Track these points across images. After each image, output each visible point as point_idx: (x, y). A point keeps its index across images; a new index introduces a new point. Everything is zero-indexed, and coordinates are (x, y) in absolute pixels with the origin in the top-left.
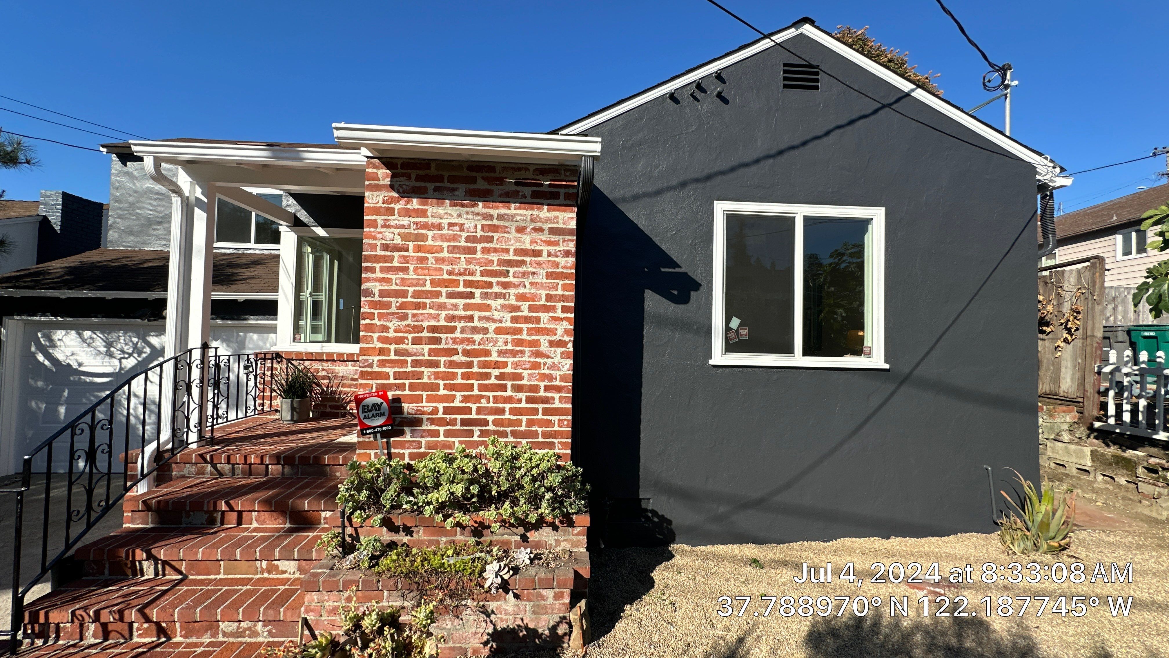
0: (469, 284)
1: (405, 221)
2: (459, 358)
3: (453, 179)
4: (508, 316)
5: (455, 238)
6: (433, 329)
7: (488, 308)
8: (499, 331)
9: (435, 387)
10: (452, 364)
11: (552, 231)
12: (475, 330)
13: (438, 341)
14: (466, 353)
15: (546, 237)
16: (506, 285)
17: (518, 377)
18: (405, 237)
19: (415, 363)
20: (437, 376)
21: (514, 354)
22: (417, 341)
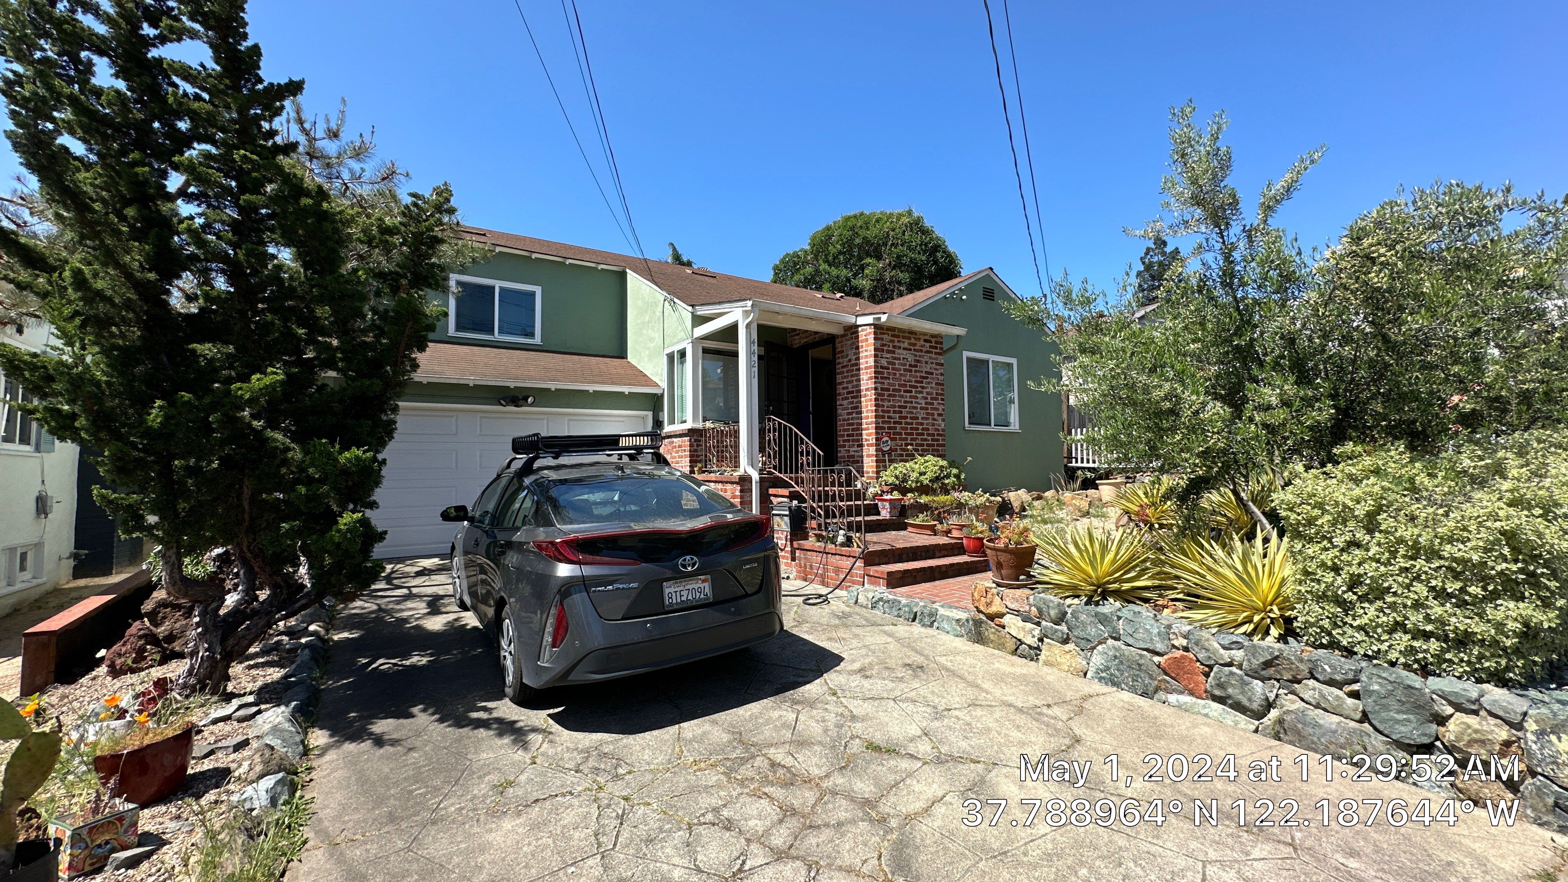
0: (911, 386)
1: (888, 356)
2: (908, 420)
3: (904, 337)
4: (923, 402)
5: (905, 365)
6: (900, 407)
7: (916, 398)
8: (921, 408)
9: (901, 434)
10: (907, 423)
11: (937, 364)
12: (914, 408)
13: (901, 412)
14: (911, 418)
15: (934, 366)
16: (923, 387)
17: (928, 429)
18: (888, 363)
19: (895, 423)
20: (902, 428)
21: (927, 419)
22: (894, 412)
